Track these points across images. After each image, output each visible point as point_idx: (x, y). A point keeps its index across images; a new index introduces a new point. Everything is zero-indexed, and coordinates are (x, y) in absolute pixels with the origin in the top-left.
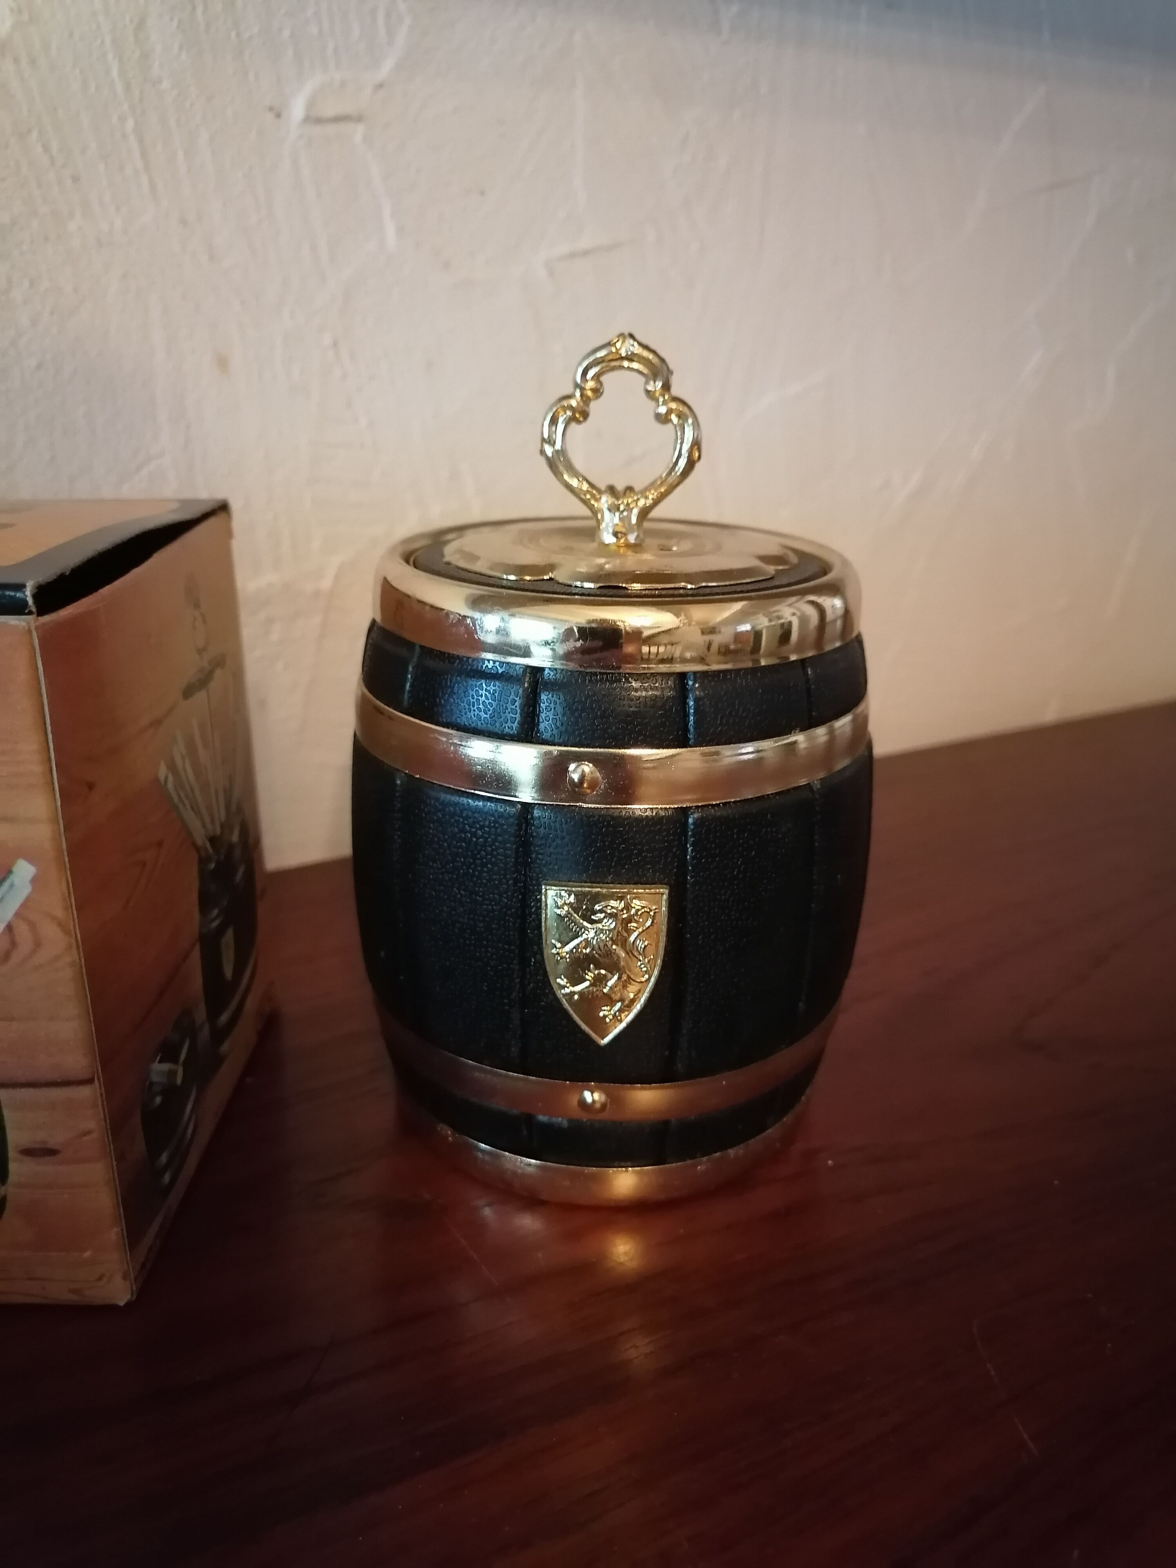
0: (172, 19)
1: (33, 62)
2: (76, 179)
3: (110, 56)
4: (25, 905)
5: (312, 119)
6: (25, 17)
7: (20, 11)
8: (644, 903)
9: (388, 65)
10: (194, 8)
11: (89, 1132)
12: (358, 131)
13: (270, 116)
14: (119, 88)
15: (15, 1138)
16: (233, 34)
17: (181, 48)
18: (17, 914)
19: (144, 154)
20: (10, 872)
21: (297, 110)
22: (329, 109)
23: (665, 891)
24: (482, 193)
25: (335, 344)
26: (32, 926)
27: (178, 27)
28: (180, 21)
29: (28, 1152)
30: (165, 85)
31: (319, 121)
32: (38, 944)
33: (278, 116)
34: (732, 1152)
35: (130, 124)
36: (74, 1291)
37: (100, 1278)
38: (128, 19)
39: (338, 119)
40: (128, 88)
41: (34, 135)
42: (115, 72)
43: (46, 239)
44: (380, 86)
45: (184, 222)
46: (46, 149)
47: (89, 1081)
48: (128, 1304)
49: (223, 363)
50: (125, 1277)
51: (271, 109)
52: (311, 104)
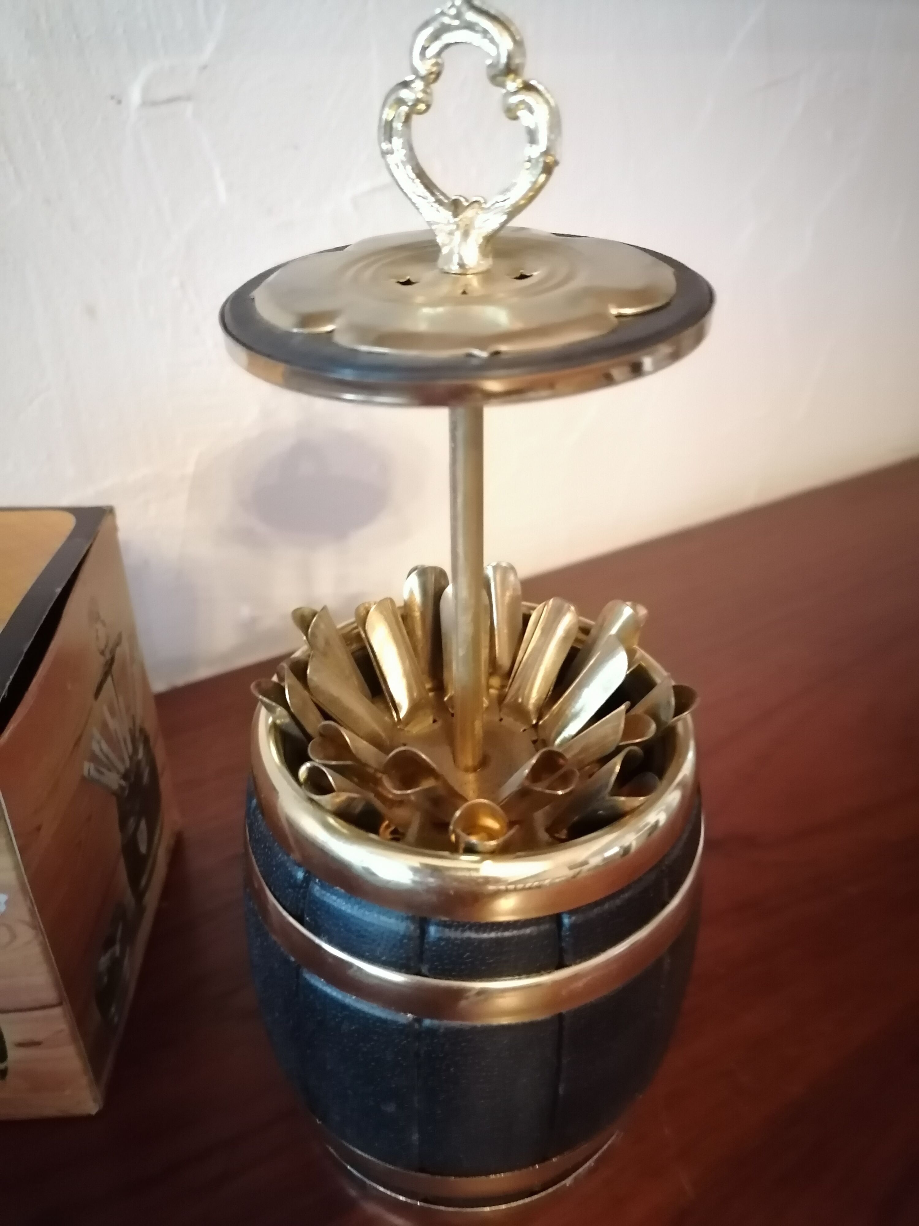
4: (2, 917)
5: (148, 103)
9: (210, 49)
10: (38, 18)
11: (61, 1031)
12: (189, 108)
13: (112, 103)
15: (10, 1039)
16: (74, 36)
17: (30, 54)
21: (135, 96)
22: (162, 93)
24: (296, 148)
27: (25, 36)
29: (21, 1045)
30: (19, 87)
31: (154, 104)
33: (119, 102)
39: (171, 100)
44: (205, 67)
45: (47, 201)
47: (59, 1005)
48: (99, 1114)
49: (91, 311)
51: (112, 98)
52: (146, 90)
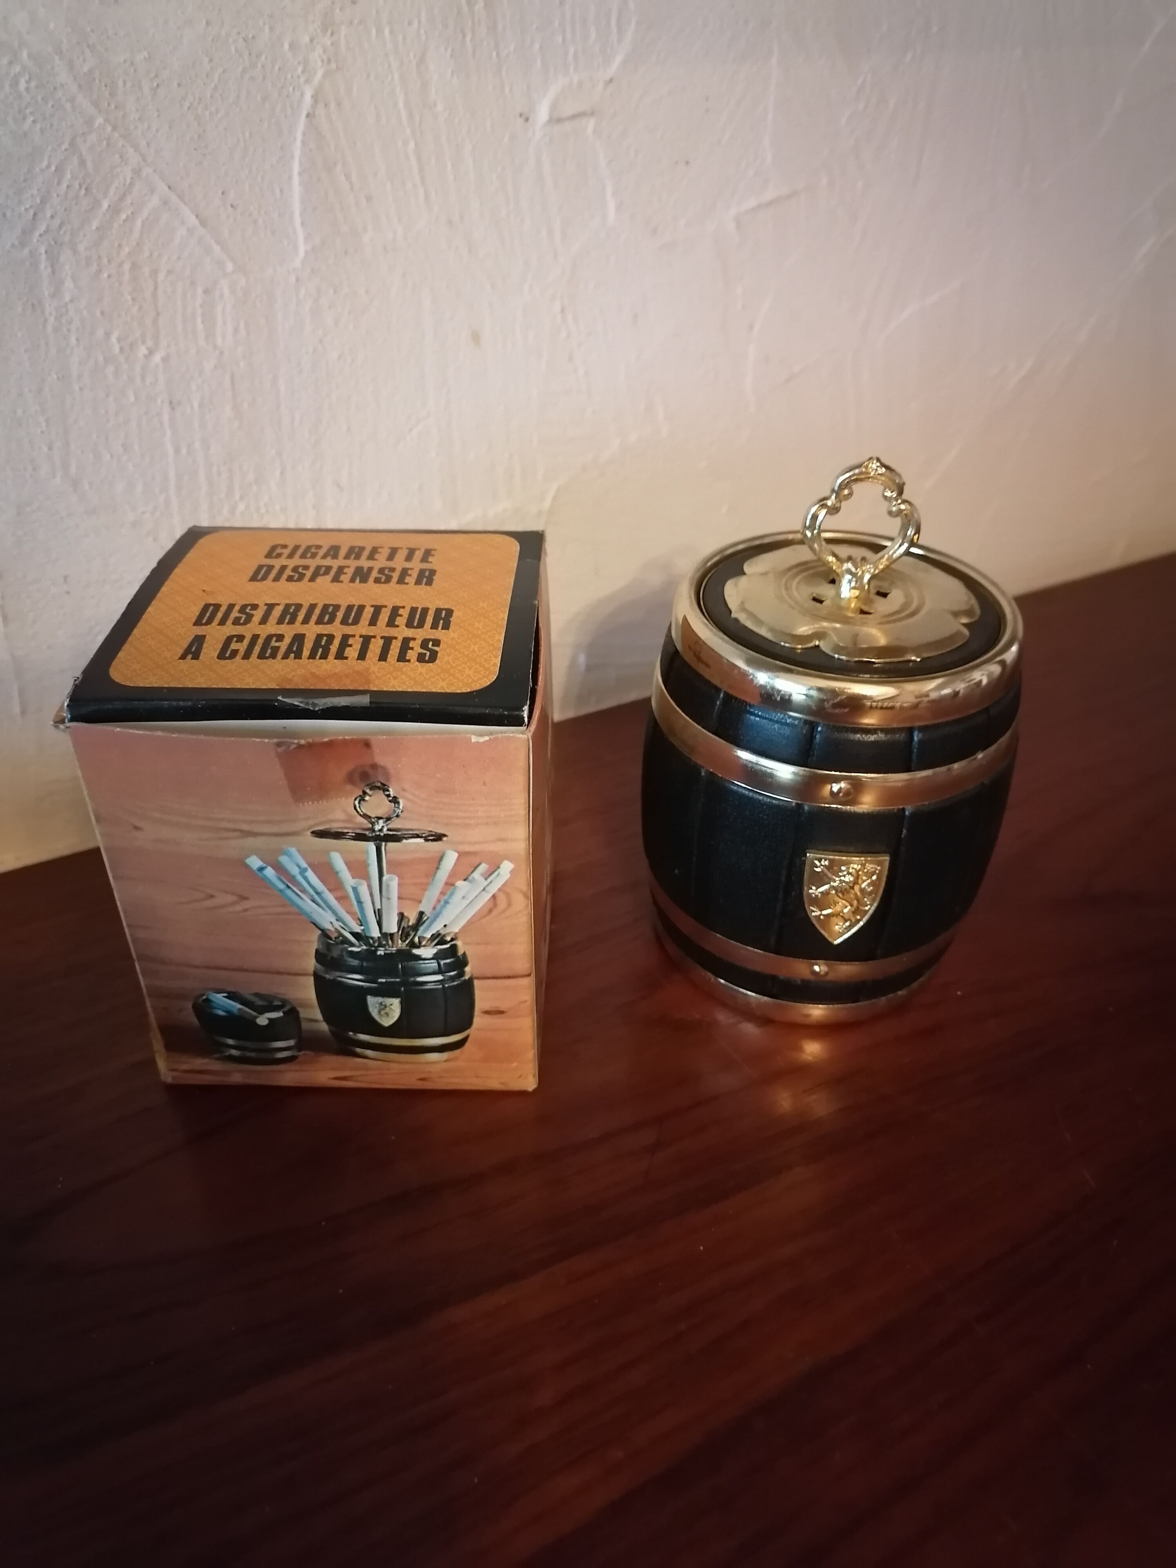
0: (446, 49)
1: (339, 104)
2: (369, 199)
3: (398, 89)
4: (505, 885)
5: (555, 120)
6: (333, 66)
7: (329, 61)
8: (872, 866)
9: (619, 59)
10: (464, 36)
11: (526, 1001)
12: (590, 124)
13: (520, 121)
14: (404, 115)
15: (479, 1005)
16: (494, 54)
17: (452, 73)
18: (499, 890)
19: (421, 170)
20: (499, 867)
21: (543, 114)
22: (568, 110)
23: (886, 859)
24: (687, 163)
25: (563, 311)
26: (508, 895)
27: (451, 56)
28: (453, 50)
29: (487, 1012)
30: (440, 107)
31: (559, 120)
32: (509, 905)
33: (527, 120)
34: (900, 993)
35: (412, 145)
36: (502, 1083)
37: (520, 1077)
38: (412, 56)
39: (573, 117)
40: (411, 116)
41: (339, 167)
42: (401, 104)
43: (346, 253)
44: (611, 80)
45: (450, 223)
46: (348, 177)
47: (529, 975)
48: (535, 1091)
49: (476, 337)
50: (534, 1076)
51: (521, 115)
52: (554, 106)
